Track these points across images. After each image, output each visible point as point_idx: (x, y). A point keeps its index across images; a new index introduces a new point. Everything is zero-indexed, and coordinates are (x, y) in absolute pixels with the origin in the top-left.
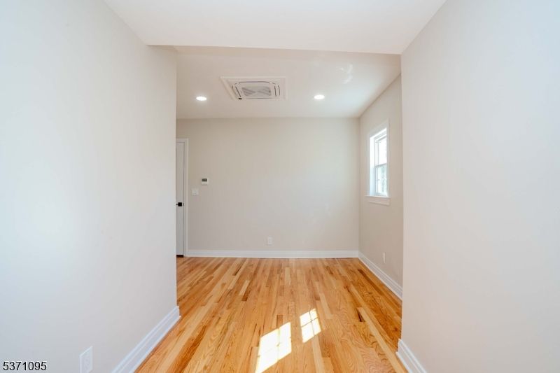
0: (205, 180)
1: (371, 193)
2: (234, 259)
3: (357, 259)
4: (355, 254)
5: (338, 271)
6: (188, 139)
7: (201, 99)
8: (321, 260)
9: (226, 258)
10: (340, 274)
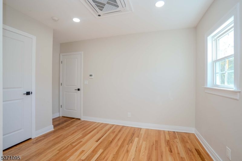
0: (91, 75)
1: (209, 84)
2: (106, 125)
3: (194, 135)
4: (192, 130)
5: (177, 147)
6: (83, 52)
7: (76, 20)
8: (164, 131)
9: (103, 123)
10: (179, 154)
